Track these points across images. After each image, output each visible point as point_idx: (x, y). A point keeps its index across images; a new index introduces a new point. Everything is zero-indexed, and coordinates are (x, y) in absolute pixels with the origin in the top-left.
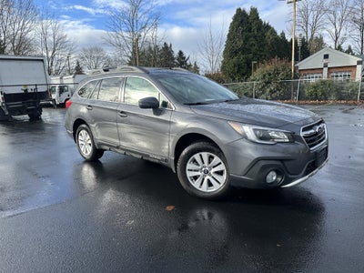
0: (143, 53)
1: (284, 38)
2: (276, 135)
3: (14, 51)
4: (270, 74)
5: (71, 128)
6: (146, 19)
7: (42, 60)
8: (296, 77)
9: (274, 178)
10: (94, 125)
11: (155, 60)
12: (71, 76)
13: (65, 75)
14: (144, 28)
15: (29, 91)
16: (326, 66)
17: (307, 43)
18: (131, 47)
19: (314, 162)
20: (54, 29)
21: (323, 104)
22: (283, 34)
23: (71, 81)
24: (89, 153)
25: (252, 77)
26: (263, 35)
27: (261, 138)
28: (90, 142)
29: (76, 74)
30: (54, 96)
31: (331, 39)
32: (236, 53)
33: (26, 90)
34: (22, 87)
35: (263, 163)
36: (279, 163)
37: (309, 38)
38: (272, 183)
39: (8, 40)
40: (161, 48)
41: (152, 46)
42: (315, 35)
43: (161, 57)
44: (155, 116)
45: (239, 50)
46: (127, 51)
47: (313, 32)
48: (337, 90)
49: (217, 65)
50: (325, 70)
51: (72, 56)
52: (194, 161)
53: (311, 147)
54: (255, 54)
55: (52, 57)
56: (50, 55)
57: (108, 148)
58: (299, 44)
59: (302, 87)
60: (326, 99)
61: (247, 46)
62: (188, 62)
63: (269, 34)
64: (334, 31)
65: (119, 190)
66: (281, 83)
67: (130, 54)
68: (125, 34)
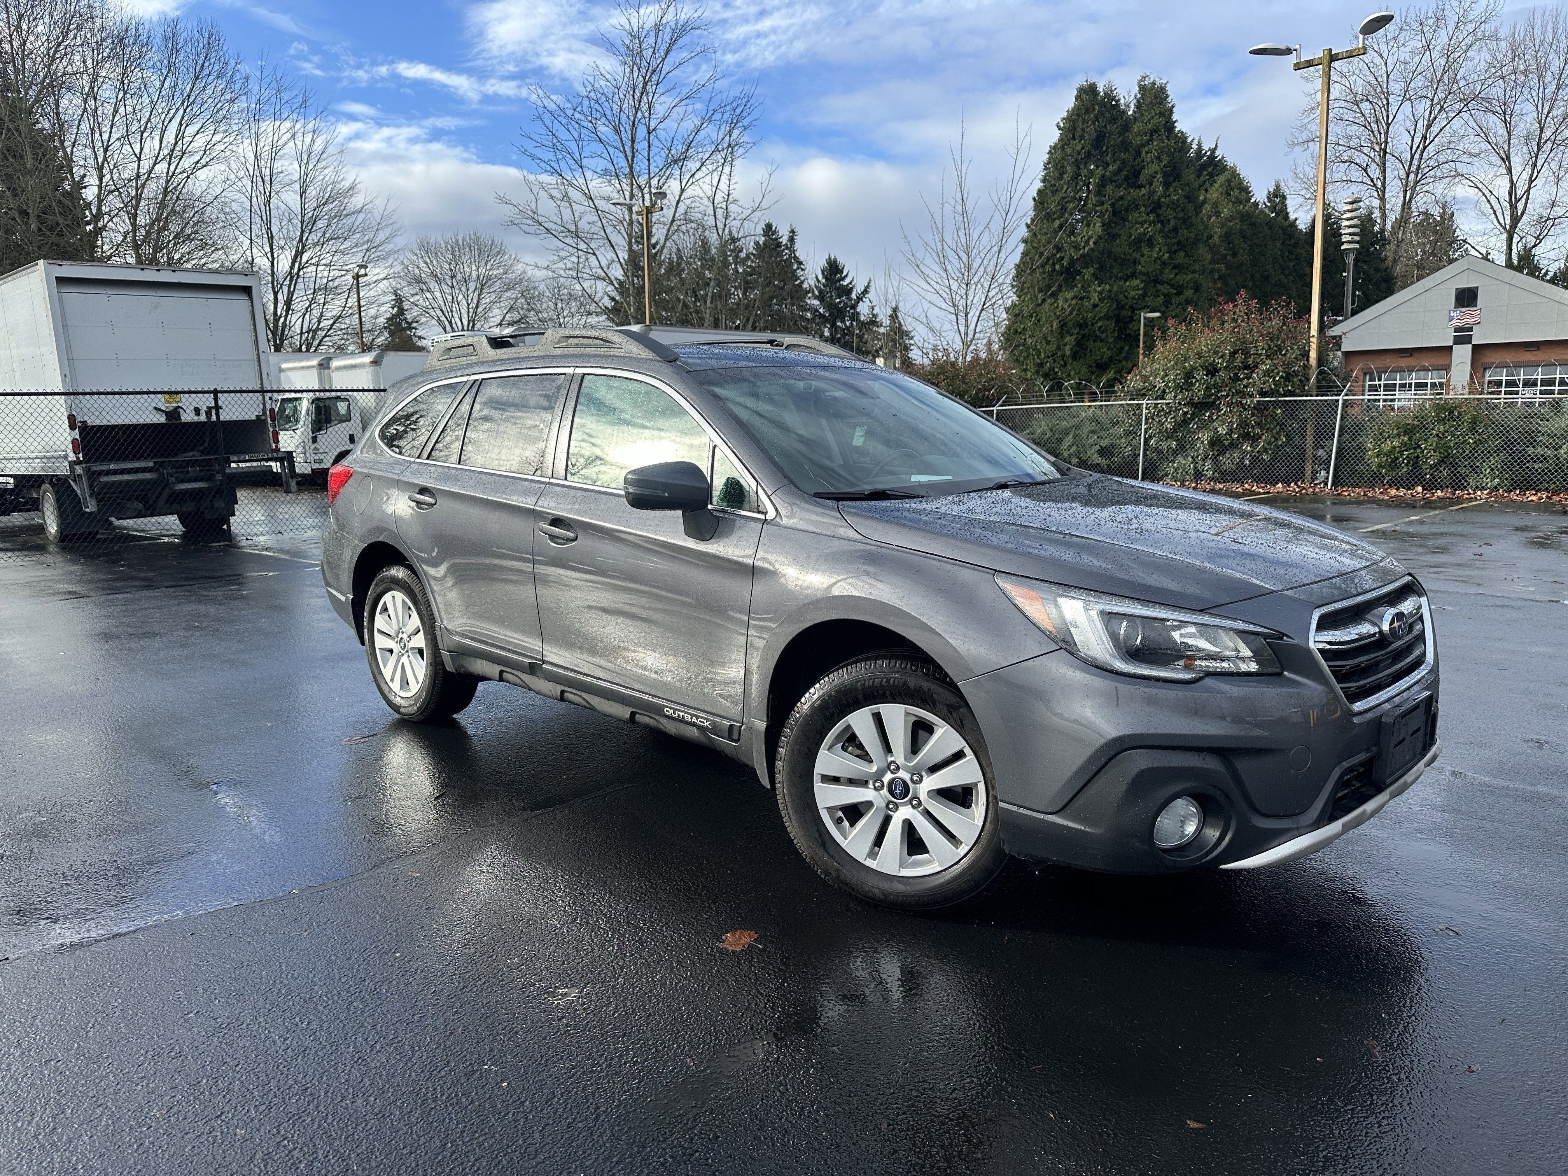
0: (674, 268)
1: (1283, 213)
2: (1202, 644)
3: (136, 247)
4: (1212, 371)
5: (346, 578)
6: (689, 125)
7: (247, 290)
8: (1326, 386)
9: (1191, 828)
10: (441, 571)
11: (722, 296)
12: (367, 358)
13: (341, 350)
14: (679, 161)
15: (187, 417)
16: (1463, 336)
17: (1381, 239)
18: (620, 242)
19: (1368, 764)
20: (306, 158)
21: (1443, 504)
22: (1278, 197)
23: (363, 378)
24: (415, 687)
25: (1134, 381)
26: (1190, 198)
27: (1135, 654)
28: (420, 641)
29: (388, 348)
30: (288, 441)
31: (1490, 224)
32: (1070, 274)
33: (173, 414)
34: (161, 401)
35: (1140, 761)
36: (1211, 763)
37: (1392, 218)
38: (1180, 849)
39: (113, 202)
40: (748, 246)
41: (714, 239)
42: (1421, 202)
43: (747, 286)
44: (691, 544)
45: (1086, 260)
46: (606, 256)
47: (1410, 189)
48: (1509, 444)
49: (987, 324)
50: (1462, 355)
51: (375, 272)
52: (851, 740)
53: (1354, 697)
54: (1153, 281)
55: (293, 277)
56: (284, 264)
57: (493, 670)
58: (1348, 241)
59: (1352, 430)
60: (1458, 483)
61: (1121, 247)
62: (863, 309)
63: (1214, 194)
64: (1502, 187)
65: (528, 853)
66: (1260, 408)
67: (617, 273)
68: (599, 186)
